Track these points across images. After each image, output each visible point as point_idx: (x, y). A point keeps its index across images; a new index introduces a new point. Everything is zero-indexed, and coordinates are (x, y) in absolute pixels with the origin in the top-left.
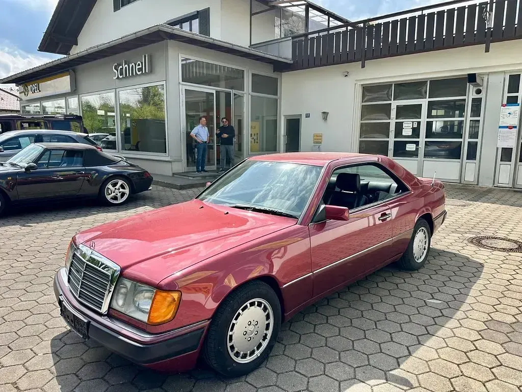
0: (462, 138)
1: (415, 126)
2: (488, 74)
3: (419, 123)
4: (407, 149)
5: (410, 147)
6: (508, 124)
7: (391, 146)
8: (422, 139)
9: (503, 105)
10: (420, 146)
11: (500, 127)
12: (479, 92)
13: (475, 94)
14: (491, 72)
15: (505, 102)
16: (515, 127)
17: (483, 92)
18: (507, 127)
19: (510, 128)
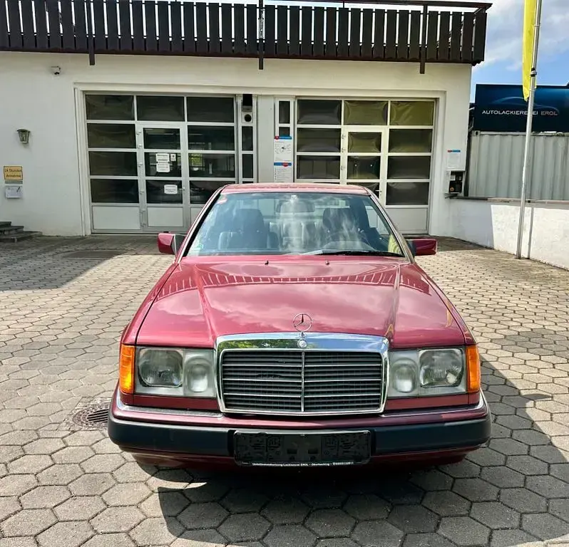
0: (234, 177)
1: (174, 159)
2: (257, 97)
3: (178, 156)
4: (166, 192)
5: (170, 190)
6: (281, 160)
7: (142, 188)
8: (186, 178)
9: (276, 138)
10: (184, 188)
11: (275, 164)
12: (248, 118)
13: (244, 121)
14: (261, 95)
15: (277, 134)
16: (290, 164)
17: (254, 119)
18: (282, 164)
19: (286, 165)
